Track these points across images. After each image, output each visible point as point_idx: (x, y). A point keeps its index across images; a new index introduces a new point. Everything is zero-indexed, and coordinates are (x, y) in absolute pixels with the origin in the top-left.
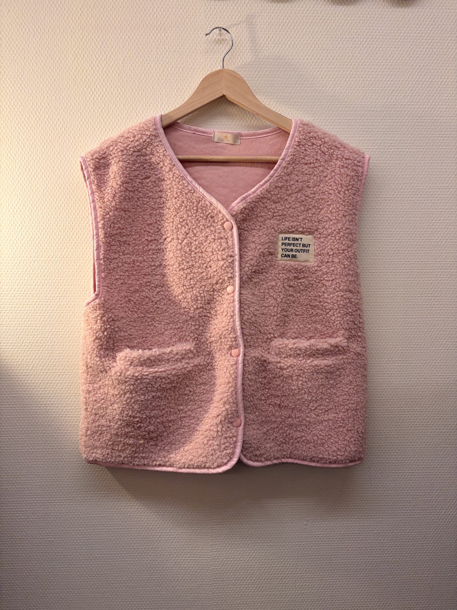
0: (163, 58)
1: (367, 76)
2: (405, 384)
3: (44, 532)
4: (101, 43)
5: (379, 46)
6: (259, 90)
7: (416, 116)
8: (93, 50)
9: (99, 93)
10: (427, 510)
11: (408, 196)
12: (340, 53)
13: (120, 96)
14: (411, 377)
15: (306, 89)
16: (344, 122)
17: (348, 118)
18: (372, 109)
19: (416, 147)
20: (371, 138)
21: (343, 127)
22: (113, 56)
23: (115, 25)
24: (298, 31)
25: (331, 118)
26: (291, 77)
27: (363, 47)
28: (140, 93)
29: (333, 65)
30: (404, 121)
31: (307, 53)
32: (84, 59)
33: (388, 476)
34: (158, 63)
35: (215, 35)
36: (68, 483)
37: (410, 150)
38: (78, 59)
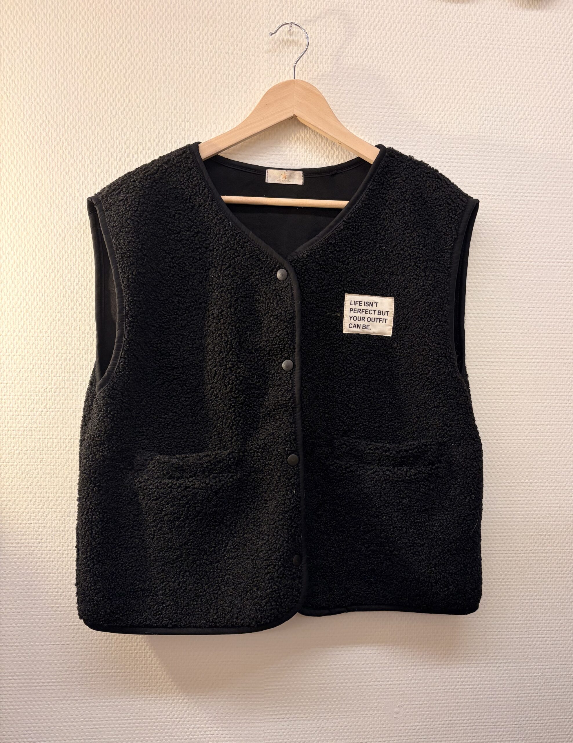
0: (211, 60)
1: (487, 98)
2: (533, 514)
3: (22, 729)
4: (124, 36)
5: (503, 59)
6: (342, 110)
7: (550, 154)
8: (113, 45)
9: (119, 105)
10: (562, 688)
11: (540, 259)
12: (451, 66)
13: (148, 110)
14: (541, 505)
15: (405, 111)
16: (455, 159)
17: (461, 153)
18: (493, 142)
19: (549, 195)
20: (491, 181)
21: (454, 164)
22: (140, 55)
23: (145, 13)
24: (396, 35)
25: (437, 152)
26: (385, 95)
27: (481, 59)
28: (177, 108)
29: (441, 81)
30: (535, 159)
31: (408, 64)
32: (100, 57)
33: (510, 642)
34: (204, 67)
35: (283, 34)
36: (58, 658)
37: (542, 199)
38: (91, 57)
